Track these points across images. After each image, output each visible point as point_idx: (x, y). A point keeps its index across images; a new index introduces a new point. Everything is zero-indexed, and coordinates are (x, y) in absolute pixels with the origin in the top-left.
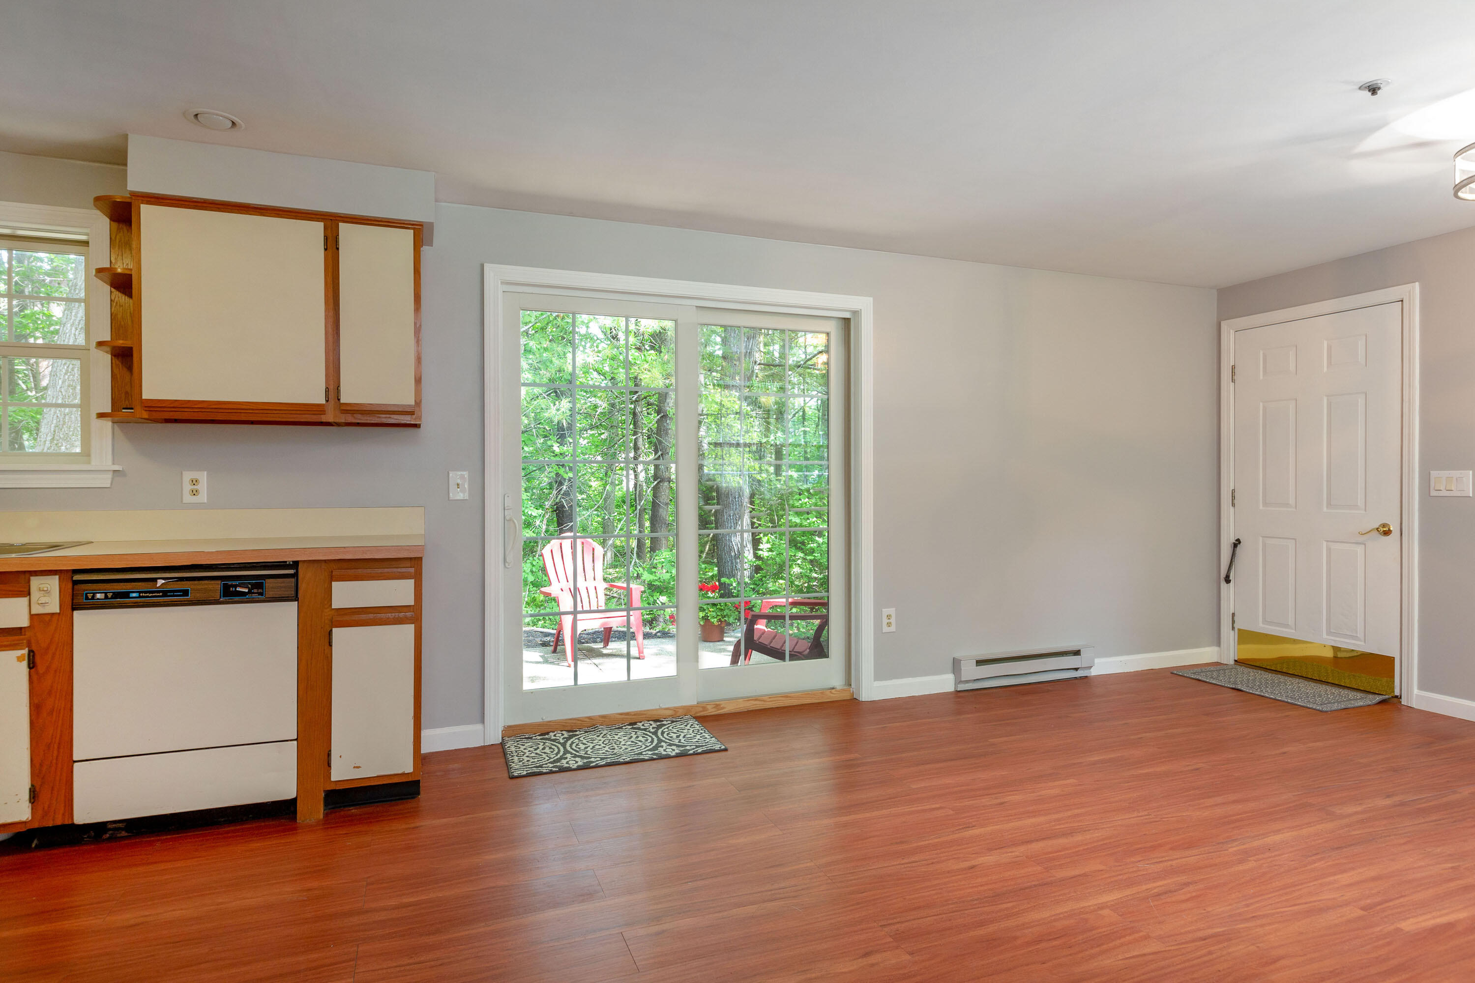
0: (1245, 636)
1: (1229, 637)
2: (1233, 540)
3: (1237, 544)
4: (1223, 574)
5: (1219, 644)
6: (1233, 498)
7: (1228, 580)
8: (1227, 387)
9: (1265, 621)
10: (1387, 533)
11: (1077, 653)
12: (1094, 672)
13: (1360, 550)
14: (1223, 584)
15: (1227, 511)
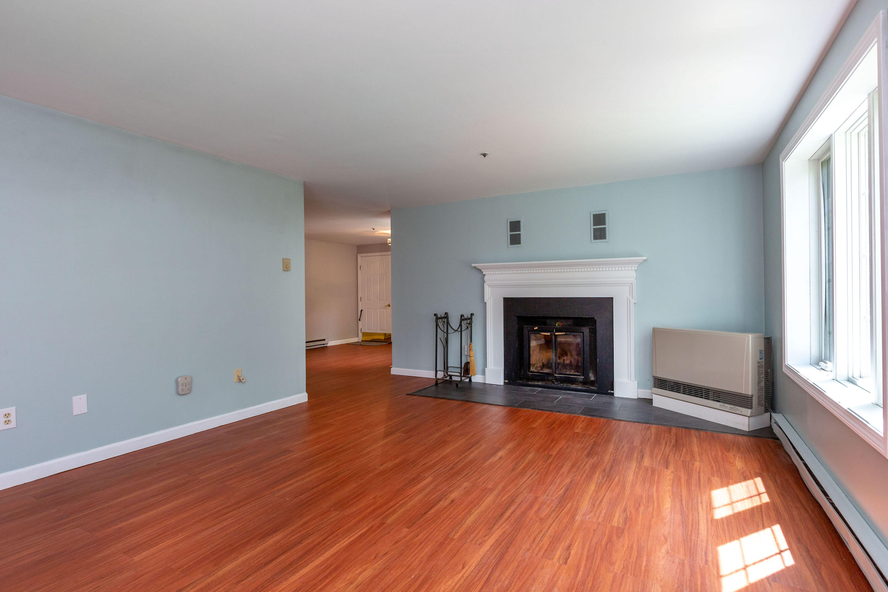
0: (364, 334)
1: (360, 335)
2: (361, 310)
3: (362, 310)
4: (359, 319)
5: (358, 337)
6: (361, 299)
7: (360, 320)
8: (359, 271)
9: (368, 329)
10: (389, 306)
11: (324, 340)
12: (328, 345)
13: (385, 310)
14: (359, 321)
15: (360, 303)
